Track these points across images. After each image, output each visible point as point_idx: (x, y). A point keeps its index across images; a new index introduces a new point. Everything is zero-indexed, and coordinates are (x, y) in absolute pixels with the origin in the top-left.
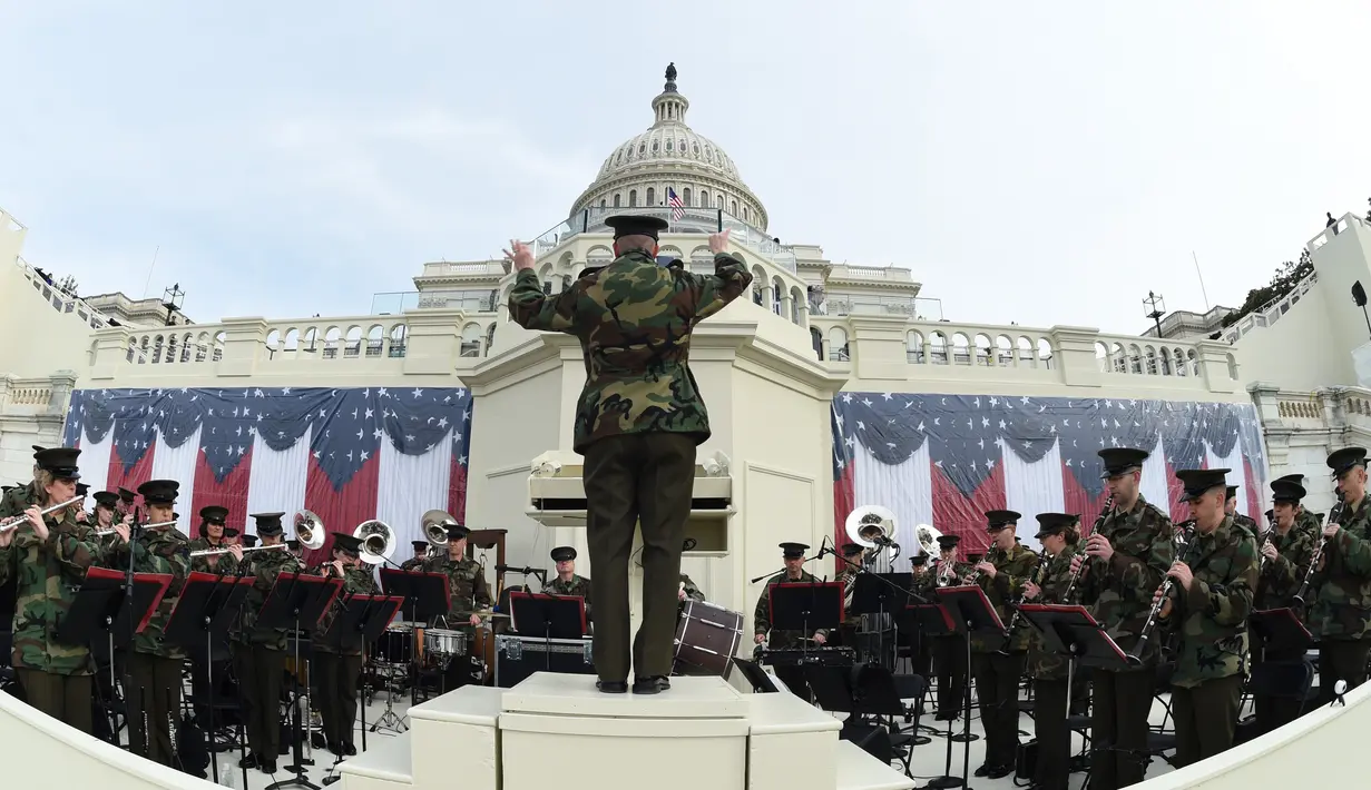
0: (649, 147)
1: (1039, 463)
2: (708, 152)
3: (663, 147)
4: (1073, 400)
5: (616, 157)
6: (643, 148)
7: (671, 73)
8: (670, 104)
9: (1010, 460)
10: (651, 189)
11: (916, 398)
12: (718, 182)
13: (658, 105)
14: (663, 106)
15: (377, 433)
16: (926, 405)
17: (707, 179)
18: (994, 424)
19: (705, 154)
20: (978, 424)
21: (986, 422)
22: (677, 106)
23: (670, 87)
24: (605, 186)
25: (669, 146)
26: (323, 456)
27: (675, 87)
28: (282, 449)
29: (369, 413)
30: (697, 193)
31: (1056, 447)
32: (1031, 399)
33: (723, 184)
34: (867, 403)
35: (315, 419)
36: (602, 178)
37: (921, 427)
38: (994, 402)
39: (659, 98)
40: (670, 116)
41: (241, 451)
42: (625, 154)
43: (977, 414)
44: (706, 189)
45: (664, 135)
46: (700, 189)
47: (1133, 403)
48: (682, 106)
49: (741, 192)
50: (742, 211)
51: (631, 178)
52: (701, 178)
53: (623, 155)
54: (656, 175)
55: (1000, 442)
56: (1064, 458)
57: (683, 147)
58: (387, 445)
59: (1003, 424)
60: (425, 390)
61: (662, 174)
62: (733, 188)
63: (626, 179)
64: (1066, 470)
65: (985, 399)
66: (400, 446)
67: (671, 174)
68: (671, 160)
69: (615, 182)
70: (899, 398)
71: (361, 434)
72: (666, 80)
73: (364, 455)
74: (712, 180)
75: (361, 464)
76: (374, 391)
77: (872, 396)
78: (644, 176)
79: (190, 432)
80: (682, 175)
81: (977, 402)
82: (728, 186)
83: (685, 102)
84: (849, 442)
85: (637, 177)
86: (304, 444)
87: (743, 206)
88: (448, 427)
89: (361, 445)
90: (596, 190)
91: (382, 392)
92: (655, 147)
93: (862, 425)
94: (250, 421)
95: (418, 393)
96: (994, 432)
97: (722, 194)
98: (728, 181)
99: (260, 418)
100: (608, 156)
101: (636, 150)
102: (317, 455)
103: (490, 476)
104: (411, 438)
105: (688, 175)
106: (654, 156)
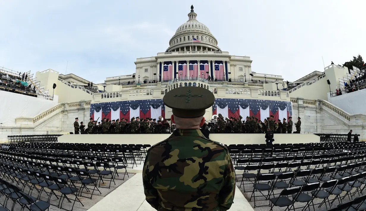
0: (188, 26)
1: (246, 109)
2: (202, 27)
3: (191, 26)
4: (252, 100)
5: (180, 29)
6: (186, 26)
7: (192, 7)
8: (192, 15)
9: (241, 109)
10: (189, 37)
11: (226, 99)
12: (205, 34)
13: (189, 15)
14: (191, 15)
15: (150, 106)
16: (228, 100)
17: (202, 33)
18: (238, 103)
19: (201, 27)
20: (236, 103)
21: (237, 103)
22: (194, 15)
23: (192, 11)
24: (177, 36)
25: (193, 26)
26: (142, 110)
27: (193, 11)
28: (135, 109)
29: (148, 103)
30: (200, 37)
31: (249, 107)
32: (245, 99)
33: (206, 34)
34: (219, 100)
35: (140, 105)
36: (176, 34)
37: (227, 103)
38: (239, 100)
39: (190, 14)
40: (192, 18)
41: (128, 110)
42: (182, 28)
43: (236, 102)
44: (202, 36)
45: (191, 23)
46: (201, 36)
47: (264, 100)
48: (195, 15)
49: (211, 36)
50: (211, 41)
51: (184, 34)
52: (201, 33)
53: (181, 28)
54: (190, 33)
55: (239, 106)
56: (250, 108)
57: (196, 26)
58: (152, 108)
59: (240, 103)
60: (157, 100)
61: (191, 33)
62: (209, 35)
63: (182, 34)
64: (250, 110)
65: (237, 99)
66: (154, 108)
67: (193, 33)
68: (193, 29)
69: (180, 35)
70: (224, 99)
71: (148, 106)
72: (191, 9)
73: (148, 109)
74: (203, 34)
75: (148, 111)
76: (149, 100)
77: (219, 99)
78: (187, 33)
79: (118, 108)
80: (196, 33)
81: (236, 100)
82: (207, 35)
83: (196, 14)
84: (216, 105)
85: (185, 33)
86: (139, 108)
87: (211, 39)
88: (161, 105)
89: (148, 108)
90: (175, 37)
91: (150, 100)
92: (189, 26)
93: (218, 103)
94: (129, 106)
95: (156, 100)
96: (238, 104)
97: (206, 37)
98: (207, 34)
99: (131, 105)
100: (178, 28)
101: (185, 27)
102: (141, 110)
103: (168, 112)
104: (155, 106)
105: (198, 33)
106: (189, 28)
